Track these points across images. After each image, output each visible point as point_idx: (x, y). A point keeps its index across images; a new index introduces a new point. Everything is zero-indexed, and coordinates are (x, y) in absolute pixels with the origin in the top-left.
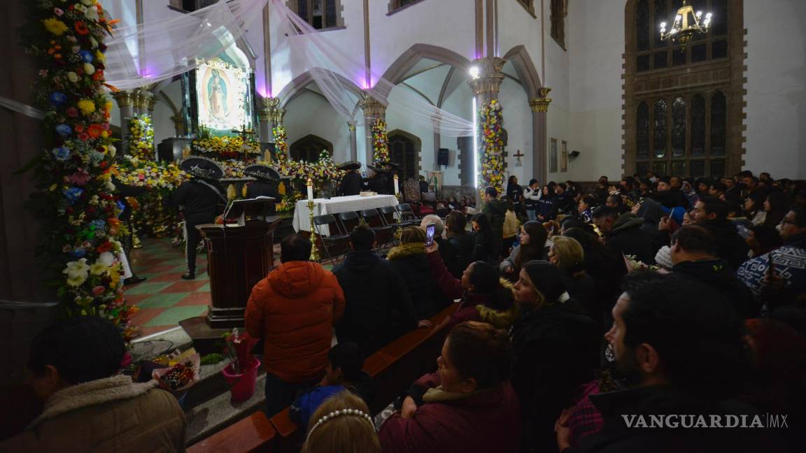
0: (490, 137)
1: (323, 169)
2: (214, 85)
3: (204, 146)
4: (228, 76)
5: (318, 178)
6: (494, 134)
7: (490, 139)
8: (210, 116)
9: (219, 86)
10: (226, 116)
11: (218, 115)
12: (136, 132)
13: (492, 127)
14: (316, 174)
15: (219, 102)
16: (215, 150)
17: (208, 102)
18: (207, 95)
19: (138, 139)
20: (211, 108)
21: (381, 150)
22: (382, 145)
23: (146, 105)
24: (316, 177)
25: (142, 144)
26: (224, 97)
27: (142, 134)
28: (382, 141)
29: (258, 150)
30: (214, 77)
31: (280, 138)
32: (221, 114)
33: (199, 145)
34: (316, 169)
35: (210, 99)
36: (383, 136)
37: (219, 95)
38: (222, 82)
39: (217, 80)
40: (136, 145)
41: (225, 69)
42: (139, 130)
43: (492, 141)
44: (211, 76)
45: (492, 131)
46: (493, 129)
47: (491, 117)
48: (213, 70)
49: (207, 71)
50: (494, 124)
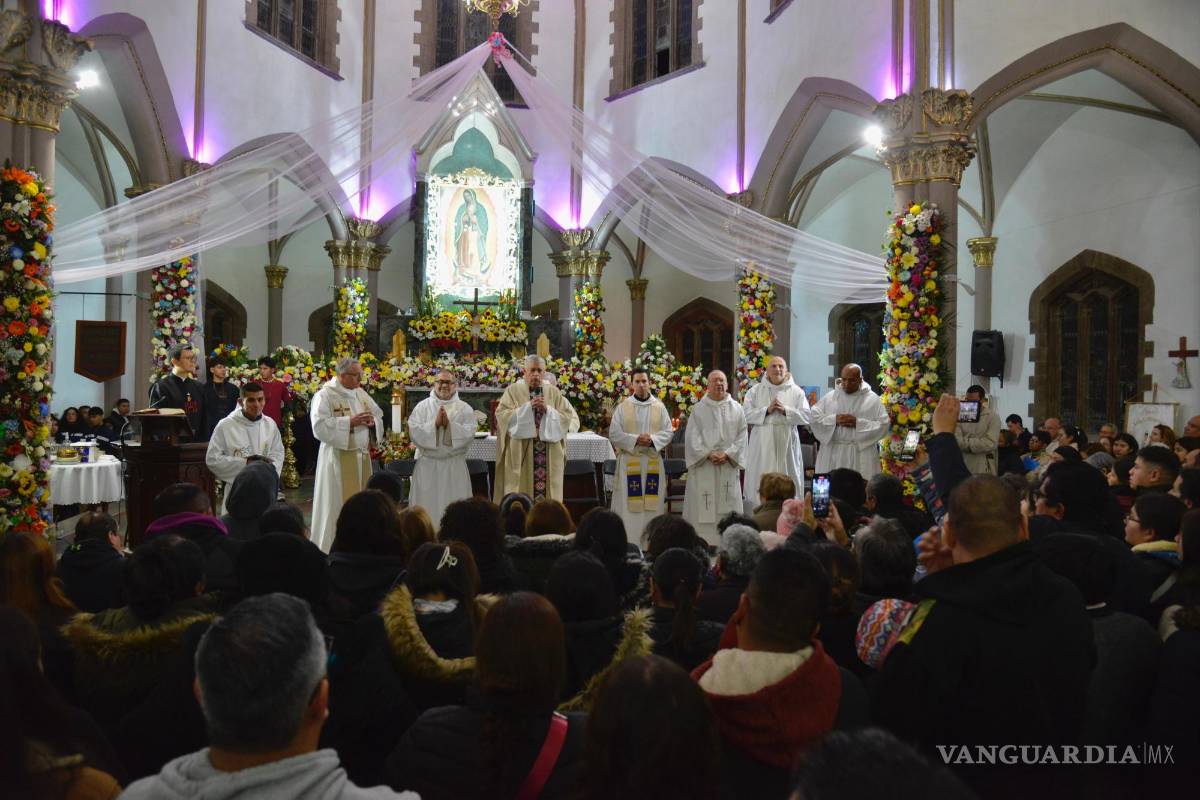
0: (901, 303)
1: (617, 374)
2: (466, 218)
3: (422, 328)
4: (491, 196)
5: (600, 395)
6: (909, 296)
7: (903, 310)
8: (455, 274)
9: (474, 219)
10: (484, 272)
11: (469, 271)
12: (342, 308)
13: (906, 276)
14: (596, 386)
15: (473, 247)
16: (440, 336)
17: (453, 249)
18: (453, 236)
19: (343, 318)
20: (458, 260)
21: (751, 334)
22: (755, 324)
23: (364, 263)
24: (596, 391)
25: (348, 326)
26: (483, 238)
27: (350, 311)
28: (755, 314)
29: (521, 334)
30: (468, 202)
31: (585, 309)
32: (474, 269)
33: (414, 328)
34: (600, 377)
35: (458, 245)
36: (758, 303)
37: (473, 236)
38: (480, 211)
39: (472, 208)
40: (341, 329)
41: (486, 186)
42: (346, 304)
43: (907, 315)
44: (463, 202)
45: (904, 288)
46: (908, 283)
47: (904, 249)
48: (466, 191)
49: (455, 195)
50: (910, 269)
